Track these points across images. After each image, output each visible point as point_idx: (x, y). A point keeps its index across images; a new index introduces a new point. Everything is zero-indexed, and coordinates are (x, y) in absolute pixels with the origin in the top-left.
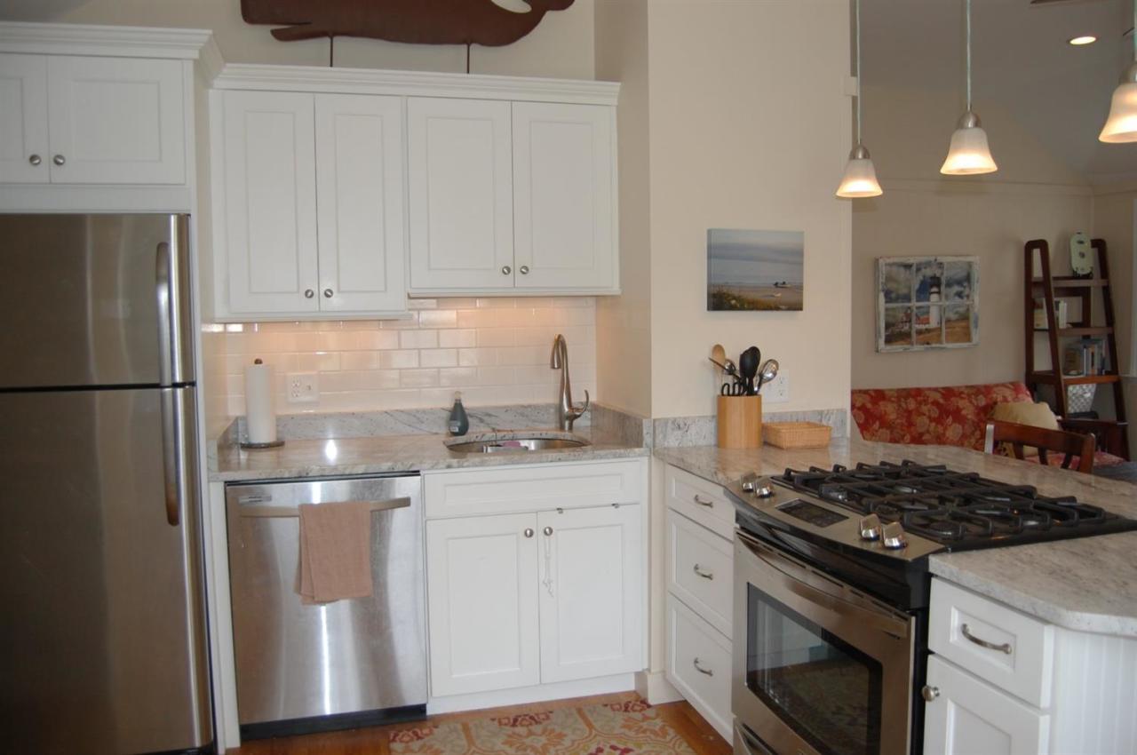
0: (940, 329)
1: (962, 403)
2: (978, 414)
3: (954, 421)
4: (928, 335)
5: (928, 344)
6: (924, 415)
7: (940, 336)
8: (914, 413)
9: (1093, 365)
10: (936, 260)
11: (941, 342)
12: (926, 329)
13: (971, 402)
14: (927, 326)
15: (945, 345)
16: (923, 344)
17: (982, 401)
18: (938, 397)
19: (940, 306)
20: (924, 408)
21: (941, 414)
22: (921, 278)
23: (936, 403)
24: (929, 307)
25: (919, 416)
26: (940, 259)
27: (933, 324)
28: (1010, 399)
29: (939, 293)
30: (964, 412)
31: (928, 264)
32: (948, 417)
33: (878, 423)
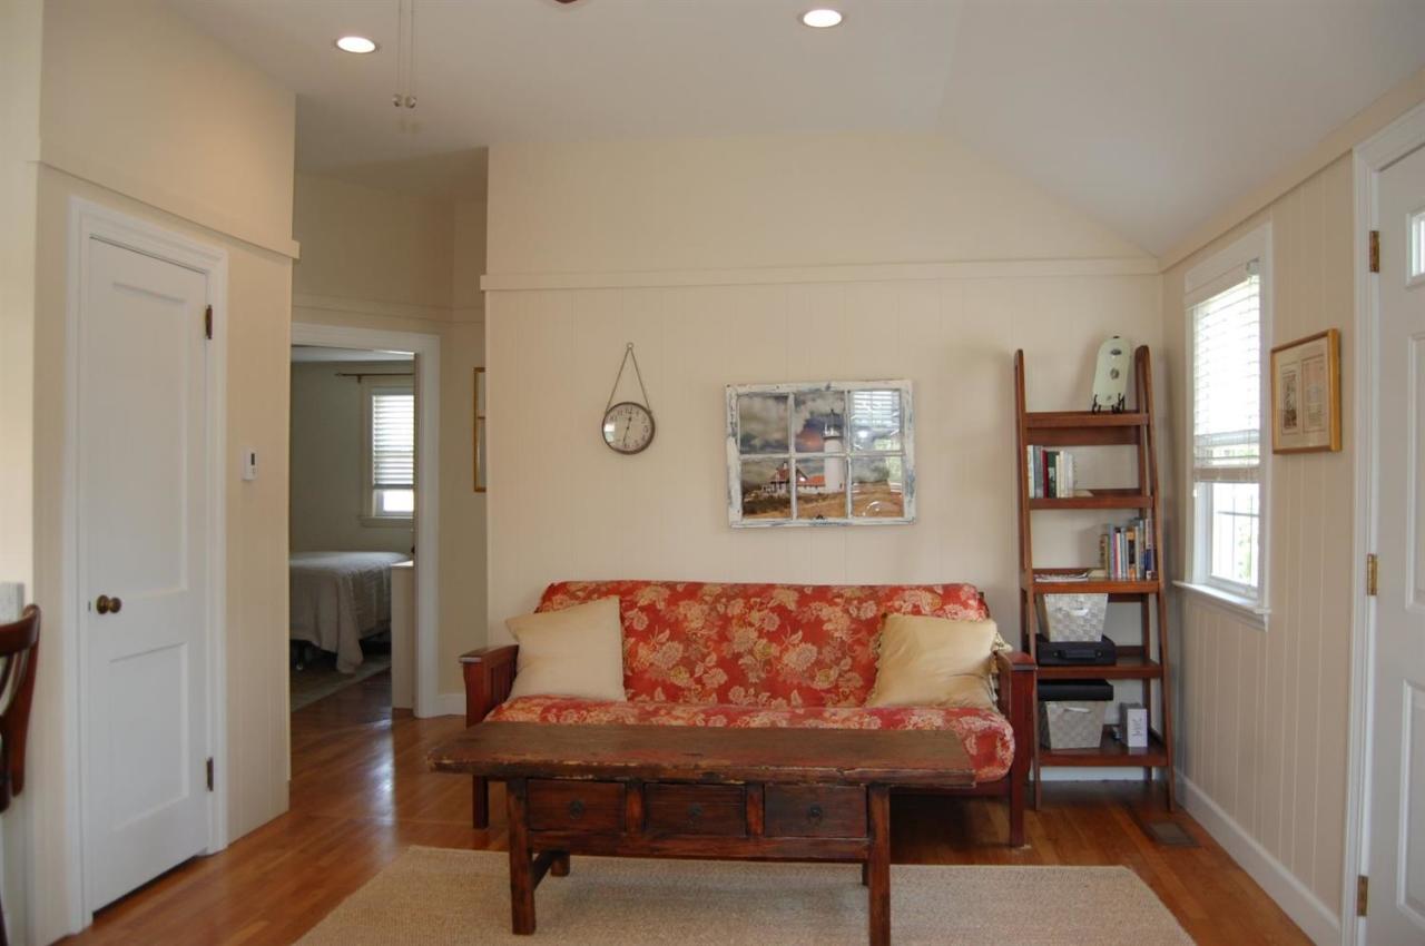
0: (843, 494)
1: (826, 611)
2: (855, 632)
3: (805, 640)
4: (822, 503)
5: (820, 517)
6: (751, 625)
7: (843, 506)
8: (734, 621)
9: (1132, 561)
10: (828, 388)
11: (844, 515)
12: (819, 494)
13: (847, 611)
14: (821, 490)
15: (851, 520)
16: (810, 517)
17: (870, 611)
18: (790, 602)
19: (843, 459)
20: (755, 616)
21: (782, 627)
22: (808, 416)
23: (781, 610)
24: (822, 460)
25: (741, 626)
26: (835, 385)
27: (831, 485)
28: (927, 609)
29: (840, 438)
30: (828, 627)
31: (816, 393)
32: (794, 631)
33: (668, 632)
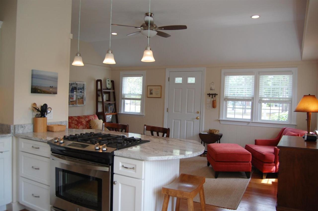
0: (76, 101)
1: (83, 120)
2: (86, 123)
3: (81, 125)
4: (73, 102)
5: (73, 105)
6: (73, 123)
7: (76, 102)
8: (71, 123)
9: (111, 110)
10: (76, 83)
11: (76, 104)
12: (73, 101)
13: (85, 120)
14: (73, 100)
15: (78, 105)
16: (72, 105)
17: (87, 120)
18: (76, 119)
19: (76, 95)
20: (73, 122)
21: (77, 123)
22: (72, 87)
23: (76, 120)
24: (73, 95)
25: (72, 124)
26: (77, 83)
27: (75, 99)
28: (93, 119)
29: (76, 91)
30: (83, 122)
31: (74, 84)
32: (79, 124)
